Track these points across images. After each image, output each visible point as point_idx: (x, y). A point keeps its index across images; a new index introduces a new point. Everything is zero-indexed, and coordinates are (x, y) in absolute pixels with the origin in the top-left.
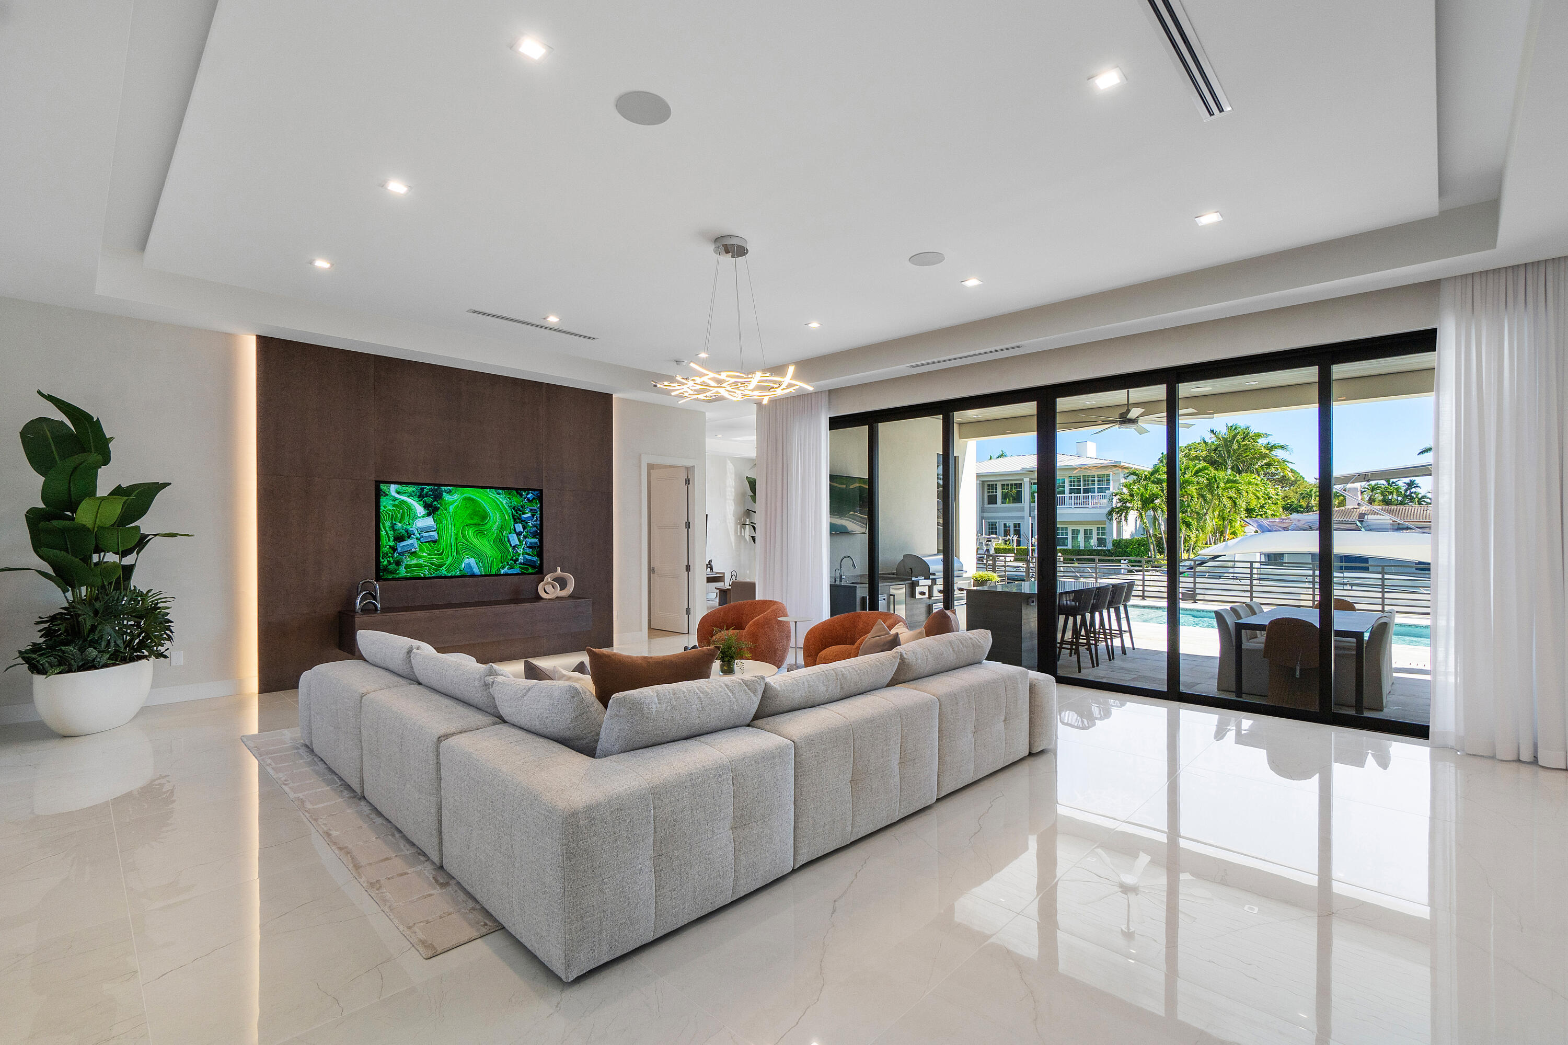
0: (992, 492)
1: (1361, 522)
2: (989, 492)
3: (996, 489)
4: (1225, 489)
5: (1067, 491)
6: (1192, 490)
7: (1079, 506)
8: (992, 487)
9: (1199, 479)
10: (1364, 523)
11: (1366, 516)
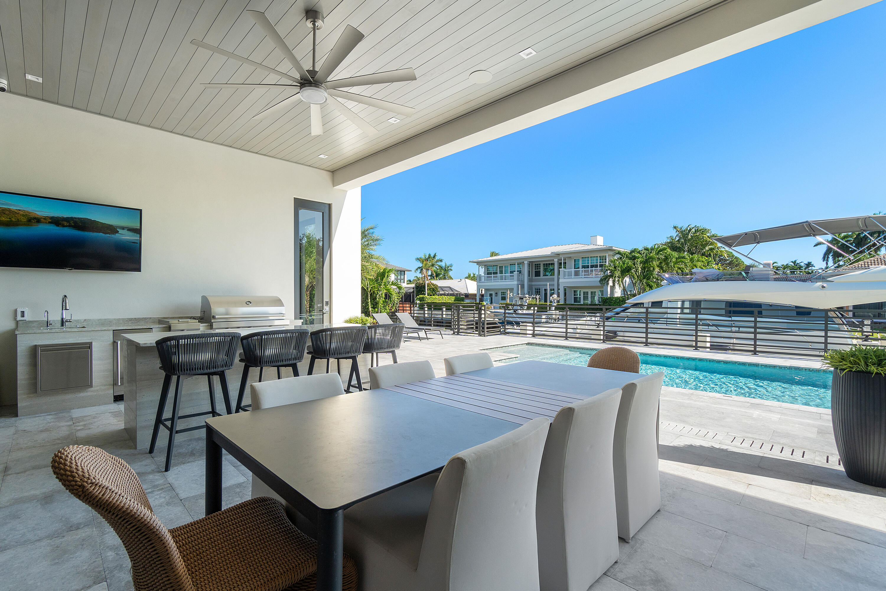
0: (538, 269)
1: (747, 273)
2: (535, 269)
3: (540, 267)
4: (676, 263)
5: (581, 267)
6: (655, 263)
7: (587, 276)
8: (537, 266)
9: (659, 256)
10: (749, 274)
11: (751, 268)
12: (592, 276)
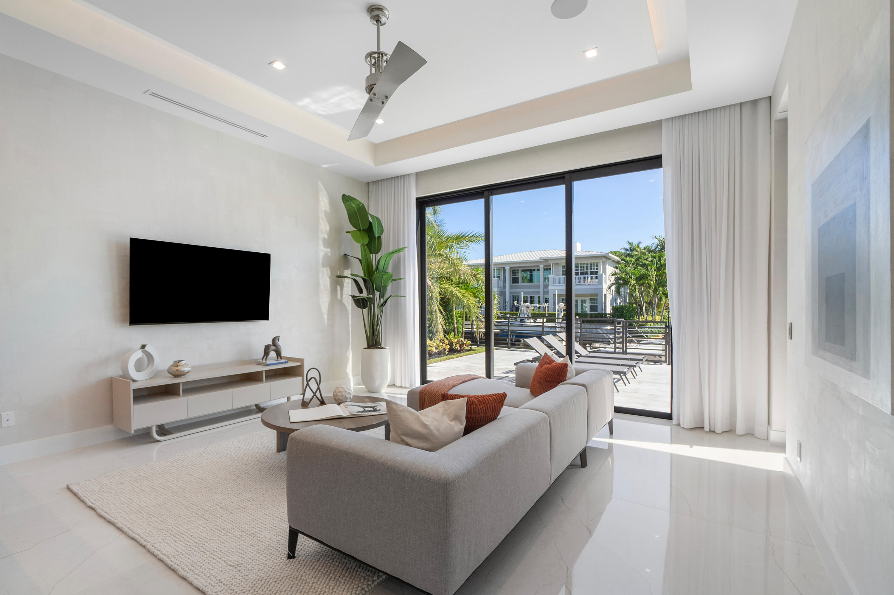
0: (516, 275)
2: (513, 275)
3: (519, 272)
7: (579, 284)
8: (515, 272)
12: (585, 284)
